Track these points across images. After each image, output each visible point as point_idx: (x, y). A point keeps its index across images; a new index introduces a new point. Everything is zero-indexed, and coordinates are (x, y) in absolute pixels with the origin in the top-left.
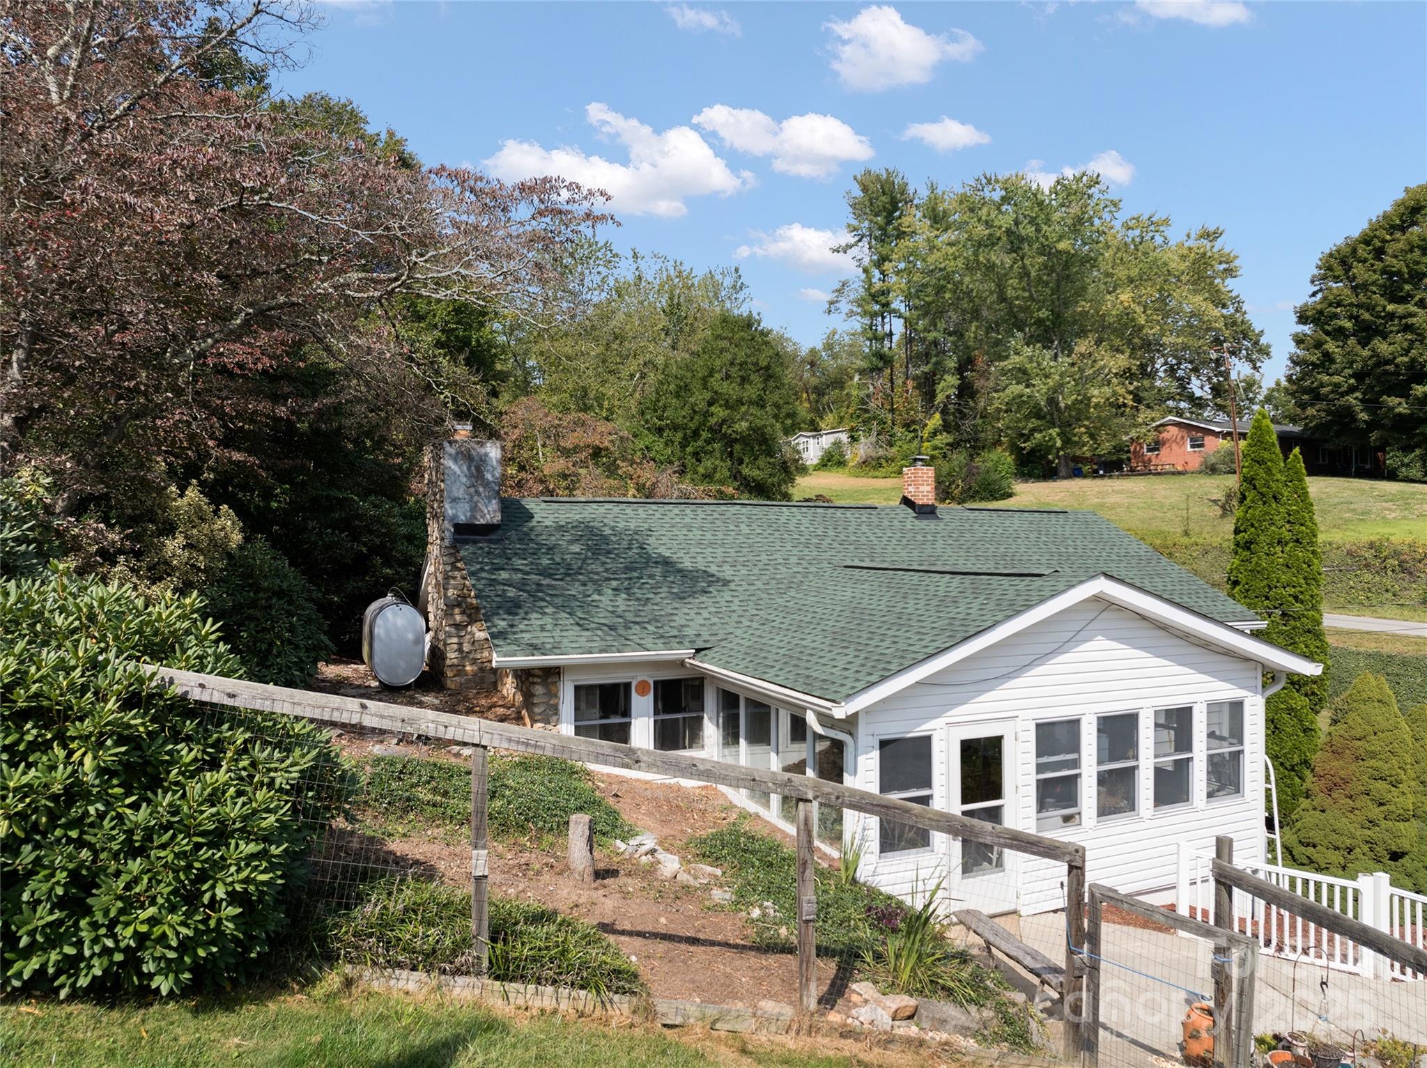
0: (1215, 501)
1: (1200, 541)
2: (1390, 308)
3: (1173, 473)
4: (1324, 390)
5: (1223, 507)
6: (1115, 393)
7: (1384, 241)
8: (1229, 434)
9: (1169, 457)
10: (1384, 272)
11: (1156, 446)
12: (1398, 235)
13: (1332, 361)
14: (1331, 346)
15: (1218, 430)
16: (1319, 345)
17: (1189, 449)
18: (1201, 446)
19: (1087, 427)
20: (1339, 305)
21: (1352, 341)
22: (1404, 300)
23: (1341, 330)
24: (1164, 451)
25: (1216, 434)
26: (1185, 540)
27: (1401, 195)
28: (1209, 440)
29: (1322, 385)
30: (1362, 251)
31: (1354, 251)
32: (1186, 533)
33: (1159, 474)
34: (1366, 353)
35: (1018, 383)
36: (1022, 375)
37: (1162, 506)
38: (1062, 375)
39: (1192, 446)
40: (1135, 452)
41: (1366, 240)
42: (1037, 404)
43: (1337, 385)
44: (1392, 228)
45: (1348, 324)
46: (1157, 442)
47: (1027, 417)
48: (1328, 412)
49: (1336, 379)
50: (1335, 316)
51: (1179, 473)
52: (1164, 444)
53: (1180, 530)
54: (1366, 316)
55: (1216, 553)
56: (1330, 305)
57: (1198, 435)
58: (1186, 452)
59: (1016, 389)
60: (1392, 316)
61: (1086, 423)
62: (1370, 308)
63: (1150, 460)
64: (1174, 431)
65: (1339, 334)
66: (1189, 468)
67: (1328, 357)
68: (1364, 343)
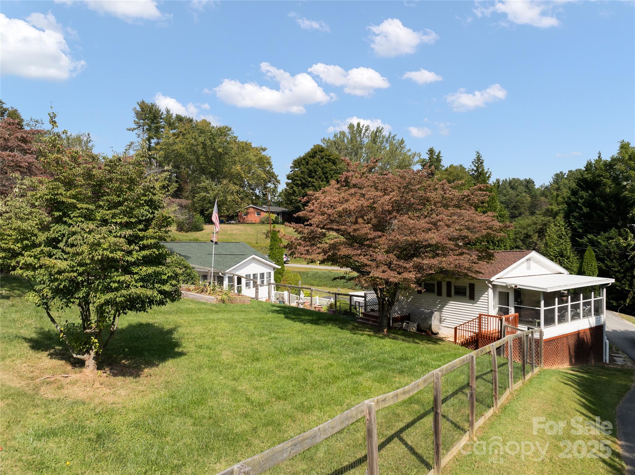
0: (264, 233)
1: (260, 245)
2: (309, 179)
3: (252, 223)
4: (293, 201)
5: (266, 235)
6: (235, 198)
7: (308, 160)
8: (268, 211)
9: (250, 218)
10: (308, 169)
11: (247, 214)
12: (312, 159)
13: (295, 192)
14: (295, 188)
15: (265, 210)
16: (292, 188)
17: (256, 216)
18: (260, 215)
19: (226, 208)
20: (297, 177)
21: (300, 188)
22: (313, 177)
23: (298, 184)
24: (249, 216)
25: (264, 212)
26: (257, 245)
27: (313, 147)
28: (262, 213)
29: (293, 199)
30: (303, 162)
31: (301, 161)
32: (257, 243)
33: (248, 223)
34: (303, 192)
35: (204, 192)
36: (205, 189)
37: (249, 235)
38: (218, 191)
39: (257, 215)
40: (240, 215)
41: (304, 158)
42: (210, 200)
43: (296, 200)
44: (311, 157)
45: (299, 182)
46: (247, 213)
47: (207, 203)
48: (294, 207)
49: (296, 198)
50: (297, 180)
51: (254, 223)
52: (249, 213)
53: (255, 242)
54: (304, 181)
55: (265, 248)
56: (295, 176)
57: (259, 212)
58: (255, 217)
59: (204, 194)
60: (310, 182)
61: (226, 206)
62: (304, 179)
63: (245, 218)
64: (252, 209)
65: (297, 185)
66: (257, 222)
67: (294, 191)
68: (303, 188)
